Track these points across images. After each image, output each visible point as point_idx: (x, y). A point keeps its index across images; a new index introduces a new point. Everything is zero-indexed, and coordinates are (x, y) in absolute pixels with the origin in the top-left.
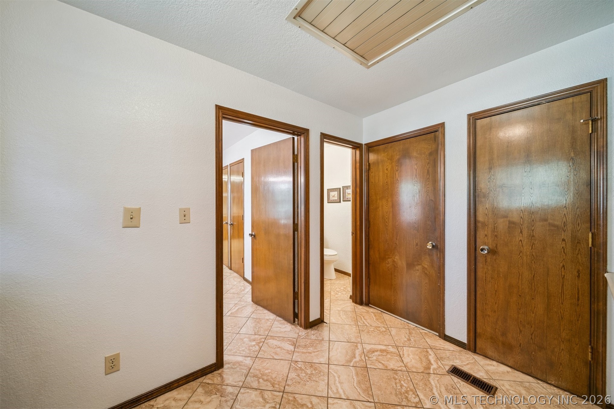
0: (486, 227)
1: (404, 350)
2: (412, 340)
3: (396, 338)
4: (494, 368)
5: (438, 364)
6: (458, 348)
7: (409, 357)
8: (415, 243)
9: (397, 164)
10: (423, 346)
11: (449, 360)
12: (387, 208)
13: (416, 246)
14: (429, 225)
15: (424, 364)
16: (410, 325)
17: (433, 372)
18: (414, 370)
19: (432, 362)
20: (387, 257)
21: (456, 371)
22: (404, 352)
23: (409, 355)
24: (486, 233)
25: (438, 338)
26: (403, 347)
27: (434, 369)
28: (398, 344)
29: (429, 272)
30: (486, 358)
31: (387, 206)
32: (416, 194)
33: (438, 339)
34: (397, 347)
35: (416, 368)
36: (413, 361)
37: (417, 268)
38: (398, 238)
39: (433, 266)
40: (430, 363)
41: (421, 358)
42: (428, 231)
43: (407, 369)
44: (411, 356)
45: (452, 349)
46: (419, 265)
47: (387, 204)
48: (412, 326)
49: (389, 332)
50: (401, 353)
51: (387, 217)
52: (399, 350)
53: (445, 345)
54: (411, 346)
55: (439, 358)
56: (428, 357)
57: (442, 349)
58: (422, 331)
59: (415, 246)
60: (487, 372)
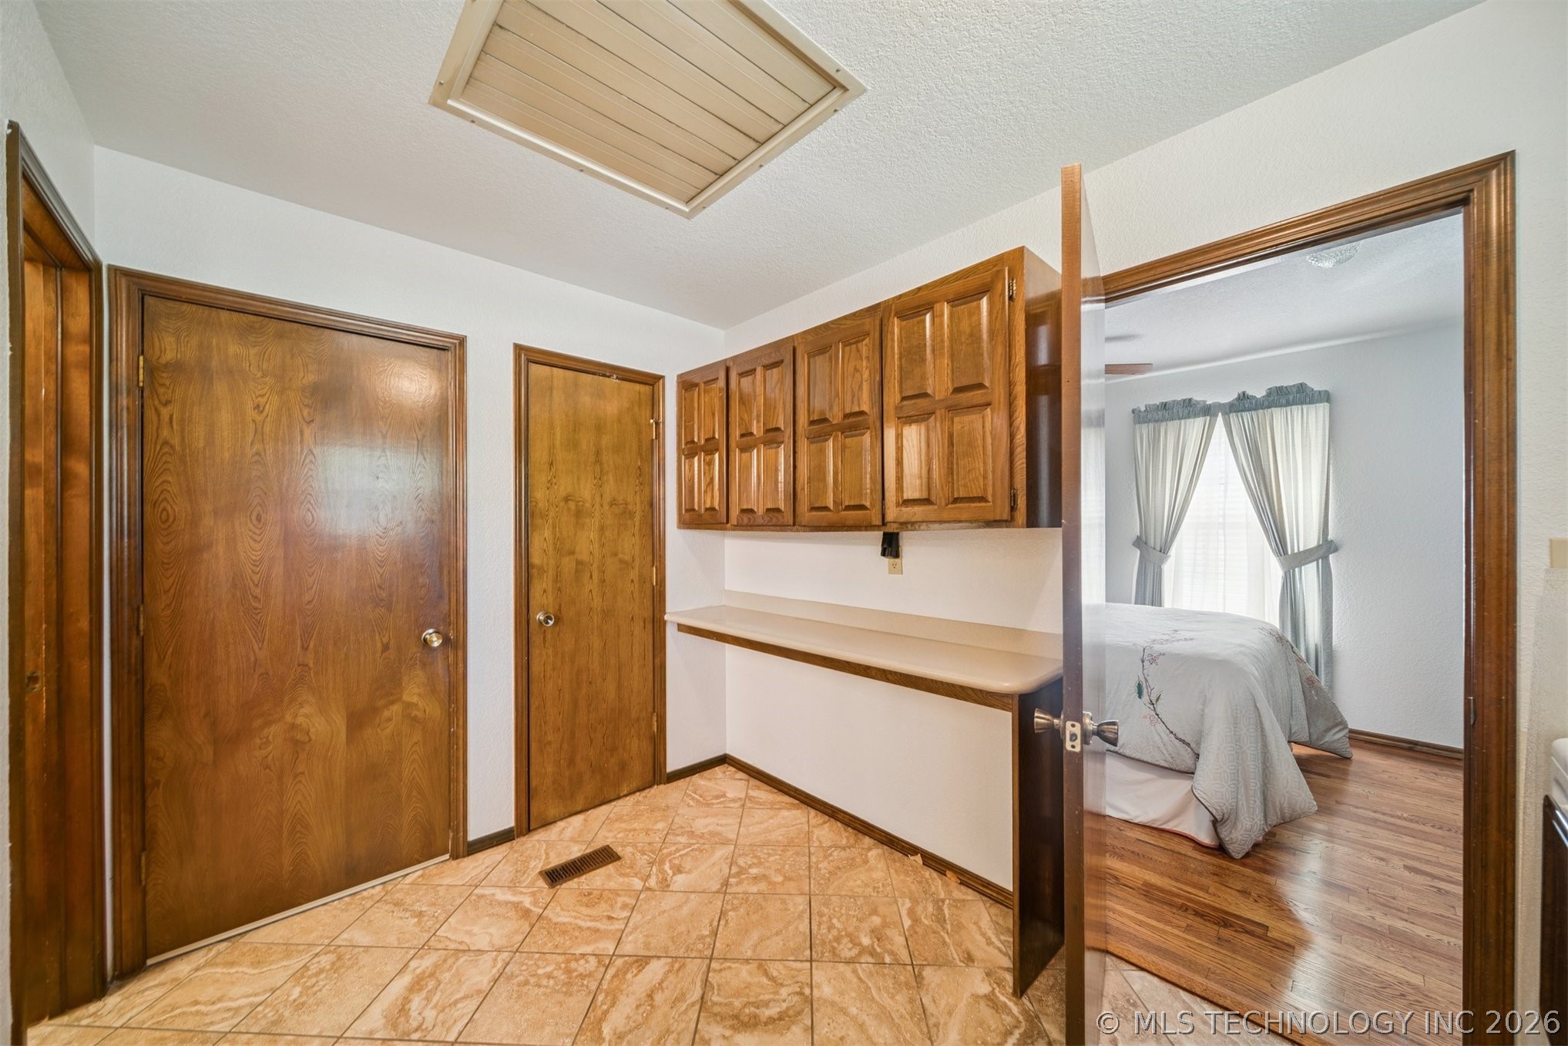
0: (545, 575)
1: (447, 937)
2: (424, 909)
3: (392, 940)
4: (570, 829)
5: (526, 893)
6: (504, 849)
7: (475, 935)
8: (379, 645)
9: (306, 401)
10: (460, 896)
11: (524, 873)
12: (257, 546)
13: (383, 652)
14: (424, 586)
15: (512, 914)
16: (365, 894)
17: (540, 908)
18: (520, 938)
19: (515, 899)
20: (257, 723)
21: (556, 876)
22: (453, 938)
23: (469, 933)
24: (544, 586)
25: (454, 863)
26: (434, 934)
27: (535, 903)
28: (415, 942)
29: (425, 711)
30: (548, 827)
31: (258, 538)
32: (383, 502)
33: (458, 864)
34: (425, 948)
35: (516, 932)
36: (492, 930)
37: (386, 714)
38: (312, 643)
39: (433, 691)
40: (516, 906)
41: (493, 914)
42: (422, 602)
43: (509, 949)
44: (476, 929)
45: (499, 857)
46: (393, 703)
47: (258, 532)
48: (372, 891)
49: (351, 948)
50: (453, 946)
51: (256, 578)
52: (440, 946)
53: (480, 862)
54: (442, 919)
55: (511, 885)
56: (496, 901)
57: (489, 870)
58: (409, 880)
59: (378, 655)
60: (573, 840)
